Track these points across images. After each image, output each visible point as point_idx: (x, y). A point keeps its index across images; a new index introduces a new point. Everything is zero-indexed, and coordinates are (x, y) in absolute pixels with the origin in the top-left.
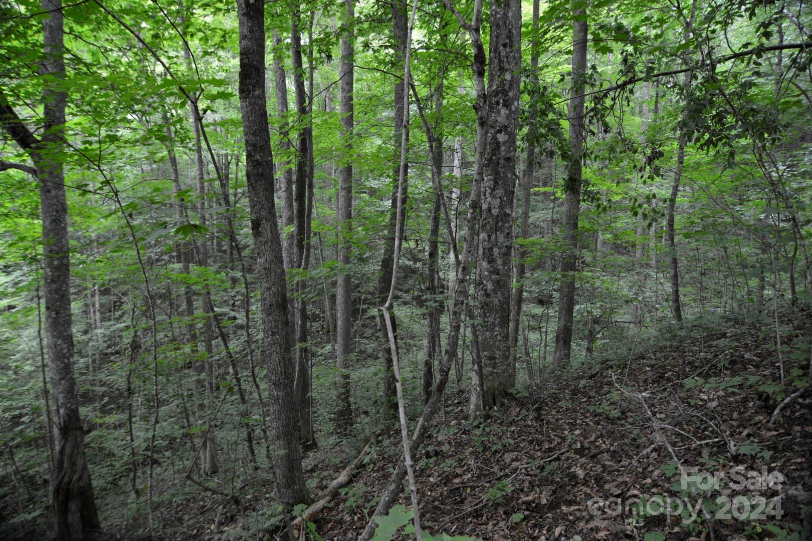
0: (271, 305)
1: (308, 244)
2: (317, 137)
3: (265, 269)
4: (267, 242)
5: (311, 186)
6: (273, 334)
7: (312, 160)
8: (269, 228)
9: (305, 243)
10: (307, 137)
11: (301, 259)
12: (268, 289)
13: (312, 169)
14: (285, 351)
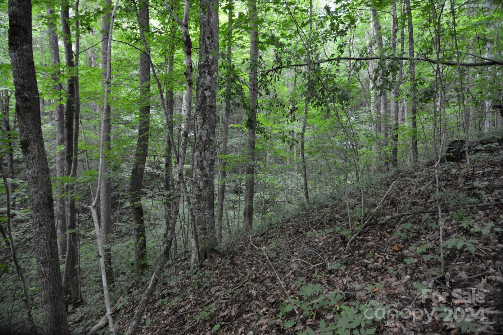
0: (38, 205)
1: (76, 159)
2: (82, 83)
3: (33, 178)
4: (34, 158)
5: (77, 118)
6: (41, 225)
7: (78, 99)
8: (36, 147)
9: (73, 158)
10: (74, 83)
11: (70, 169)
12: (36, 192)
13: (78, 106)
14: (51, 237)
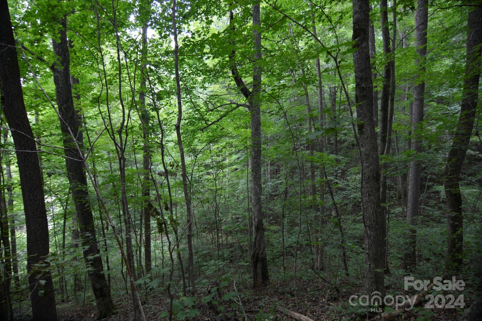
0: (369, 178)
1: (390, 139)
2: (398, 66)
3: (366, 154)
4: (367, 138)
5: (392, 100)
6: (369, 195)
7: (394, 82)
8: (369, 129)
9: (387, 138)
10: (391, 68)
11: (384, 149)
12: (368, 167)
13: (394, 88)
14: (377, 207)
